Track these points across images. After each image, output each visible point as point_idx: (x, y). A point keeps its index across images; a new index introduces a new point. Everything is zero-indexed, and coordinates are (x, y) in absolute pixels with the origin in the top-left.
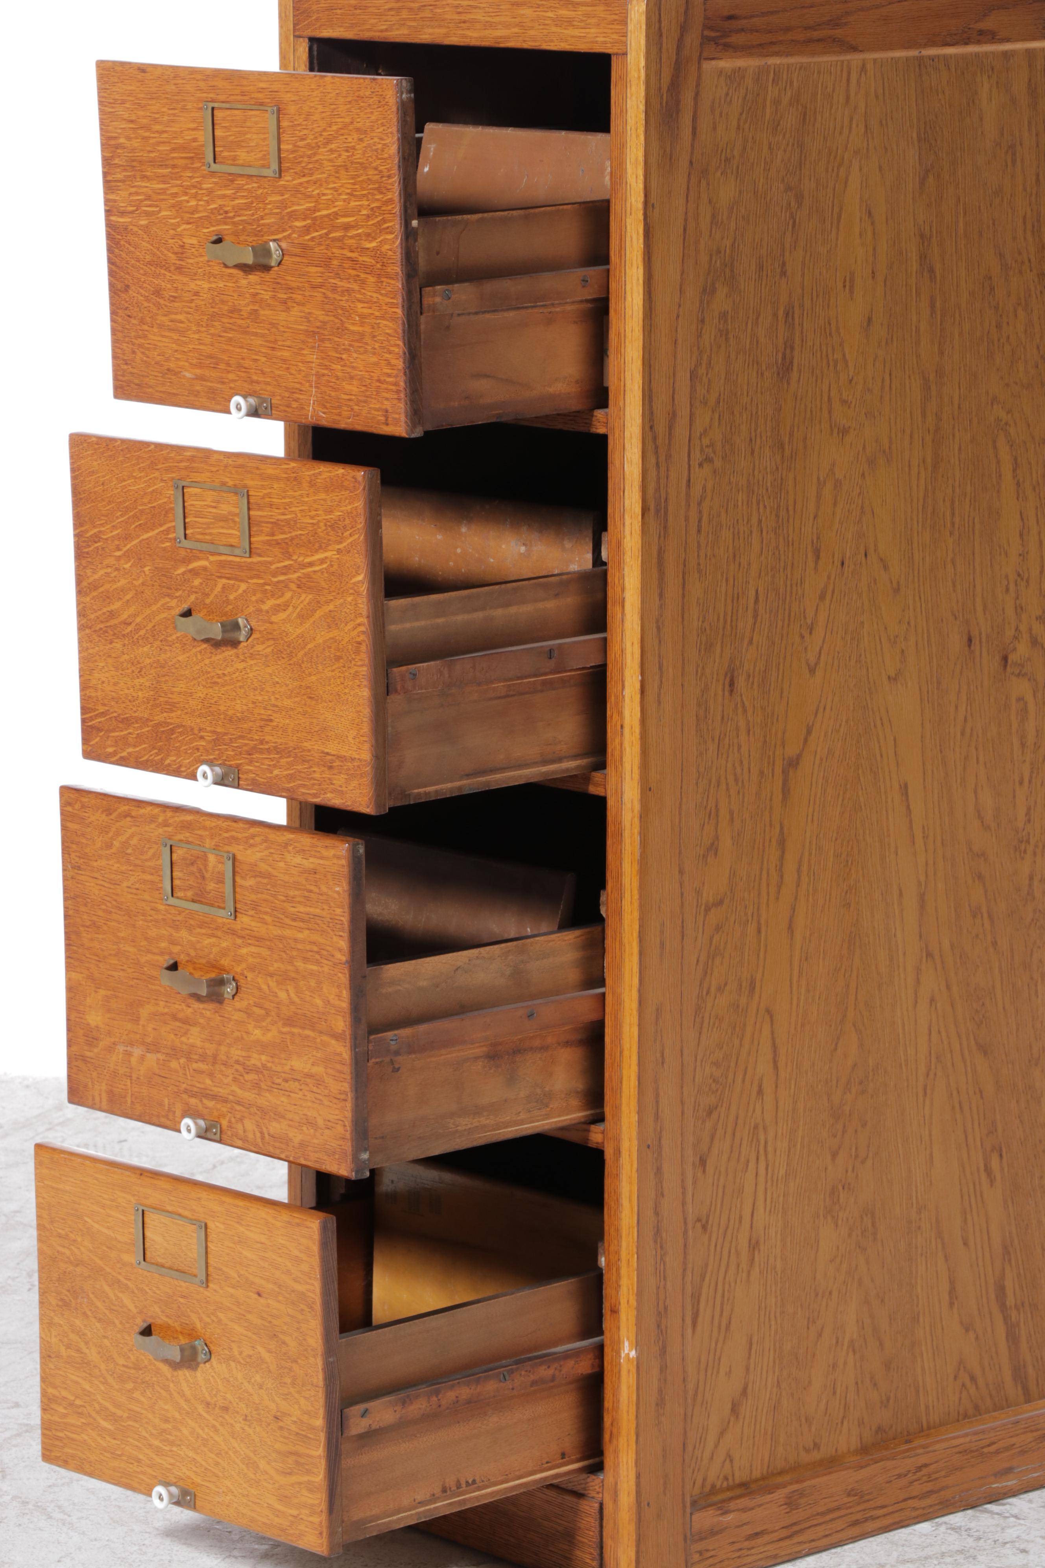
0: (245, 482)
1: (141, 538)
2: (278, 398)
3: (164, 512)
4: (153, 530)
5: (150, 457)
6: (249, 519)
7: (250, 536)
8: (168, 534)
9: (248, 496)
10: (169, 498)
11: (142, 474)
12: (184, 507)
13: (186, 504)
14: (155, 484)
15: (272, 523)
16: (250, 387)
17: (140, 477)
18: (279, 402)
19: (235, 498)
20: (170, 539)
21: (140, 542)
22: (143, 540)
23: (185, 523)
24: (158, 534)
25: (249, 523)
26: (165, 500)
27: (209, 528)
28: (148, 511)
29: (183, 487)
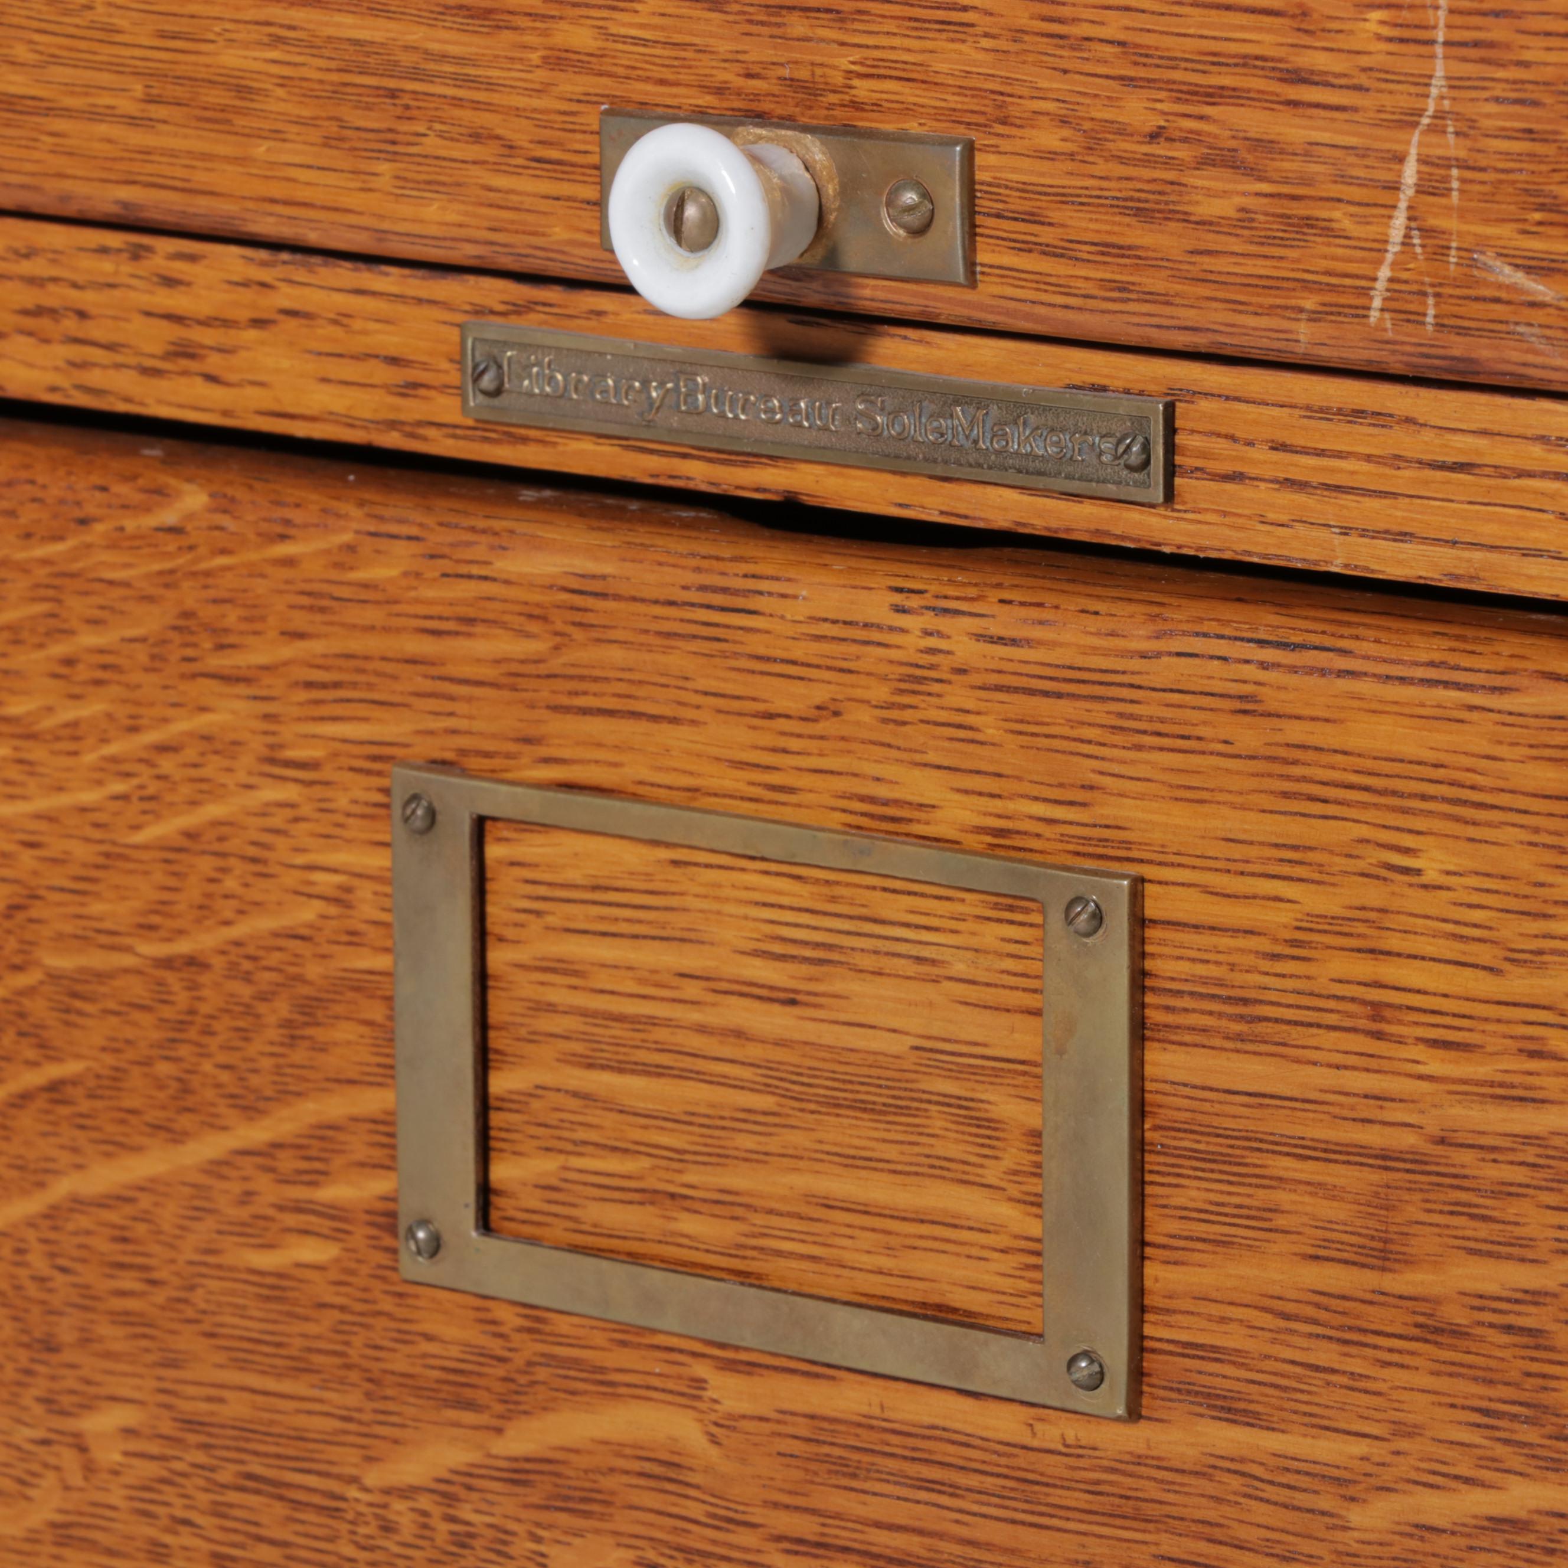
0: (1109, 810)
1: (62, 1188)
2: (1050, 138)
3: (282, 1008)
4: (178, 1137)
5: (169, 579)
6: (1139, 1109)
7: (1139, 1245)
8: (315, 1178)
9: (1139, 922)
10: (342, 899)
11: (92, 709)
12: (482, 979)
13: (498, 957)
14: (208, 790)
15: (1385, 1158)
16: (758, 52)
17: (73, 731)
18: (1053, 175)
19: (991, 935)
20: (335, 1213)
21: (53, 1215)
22: (77, 1203)
23: (484, 1104)
24: (217, 1168)
25: (1139, 1147)
26: (307, 913)
27: (722, 1158)
28: (137, 989)
29: (480, 825)
